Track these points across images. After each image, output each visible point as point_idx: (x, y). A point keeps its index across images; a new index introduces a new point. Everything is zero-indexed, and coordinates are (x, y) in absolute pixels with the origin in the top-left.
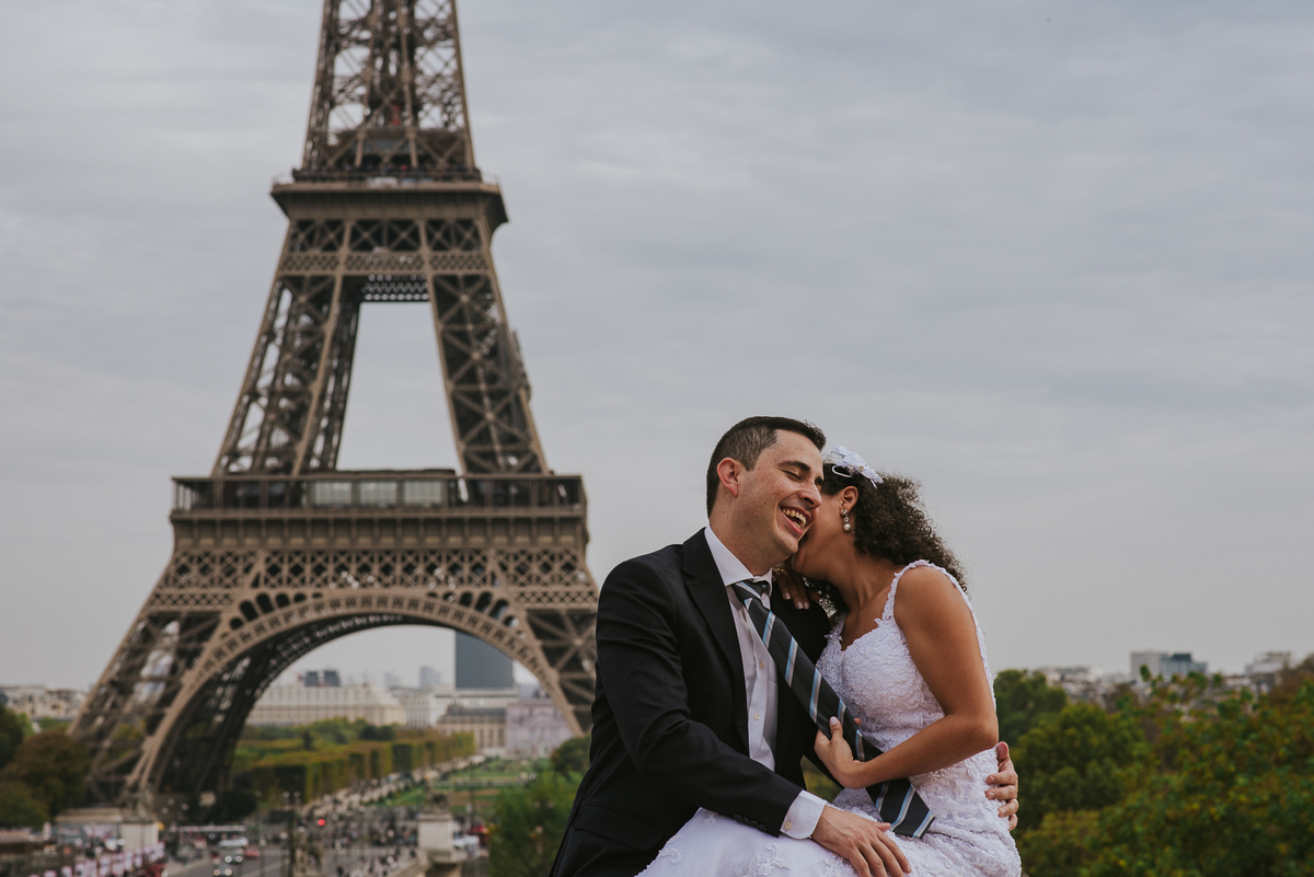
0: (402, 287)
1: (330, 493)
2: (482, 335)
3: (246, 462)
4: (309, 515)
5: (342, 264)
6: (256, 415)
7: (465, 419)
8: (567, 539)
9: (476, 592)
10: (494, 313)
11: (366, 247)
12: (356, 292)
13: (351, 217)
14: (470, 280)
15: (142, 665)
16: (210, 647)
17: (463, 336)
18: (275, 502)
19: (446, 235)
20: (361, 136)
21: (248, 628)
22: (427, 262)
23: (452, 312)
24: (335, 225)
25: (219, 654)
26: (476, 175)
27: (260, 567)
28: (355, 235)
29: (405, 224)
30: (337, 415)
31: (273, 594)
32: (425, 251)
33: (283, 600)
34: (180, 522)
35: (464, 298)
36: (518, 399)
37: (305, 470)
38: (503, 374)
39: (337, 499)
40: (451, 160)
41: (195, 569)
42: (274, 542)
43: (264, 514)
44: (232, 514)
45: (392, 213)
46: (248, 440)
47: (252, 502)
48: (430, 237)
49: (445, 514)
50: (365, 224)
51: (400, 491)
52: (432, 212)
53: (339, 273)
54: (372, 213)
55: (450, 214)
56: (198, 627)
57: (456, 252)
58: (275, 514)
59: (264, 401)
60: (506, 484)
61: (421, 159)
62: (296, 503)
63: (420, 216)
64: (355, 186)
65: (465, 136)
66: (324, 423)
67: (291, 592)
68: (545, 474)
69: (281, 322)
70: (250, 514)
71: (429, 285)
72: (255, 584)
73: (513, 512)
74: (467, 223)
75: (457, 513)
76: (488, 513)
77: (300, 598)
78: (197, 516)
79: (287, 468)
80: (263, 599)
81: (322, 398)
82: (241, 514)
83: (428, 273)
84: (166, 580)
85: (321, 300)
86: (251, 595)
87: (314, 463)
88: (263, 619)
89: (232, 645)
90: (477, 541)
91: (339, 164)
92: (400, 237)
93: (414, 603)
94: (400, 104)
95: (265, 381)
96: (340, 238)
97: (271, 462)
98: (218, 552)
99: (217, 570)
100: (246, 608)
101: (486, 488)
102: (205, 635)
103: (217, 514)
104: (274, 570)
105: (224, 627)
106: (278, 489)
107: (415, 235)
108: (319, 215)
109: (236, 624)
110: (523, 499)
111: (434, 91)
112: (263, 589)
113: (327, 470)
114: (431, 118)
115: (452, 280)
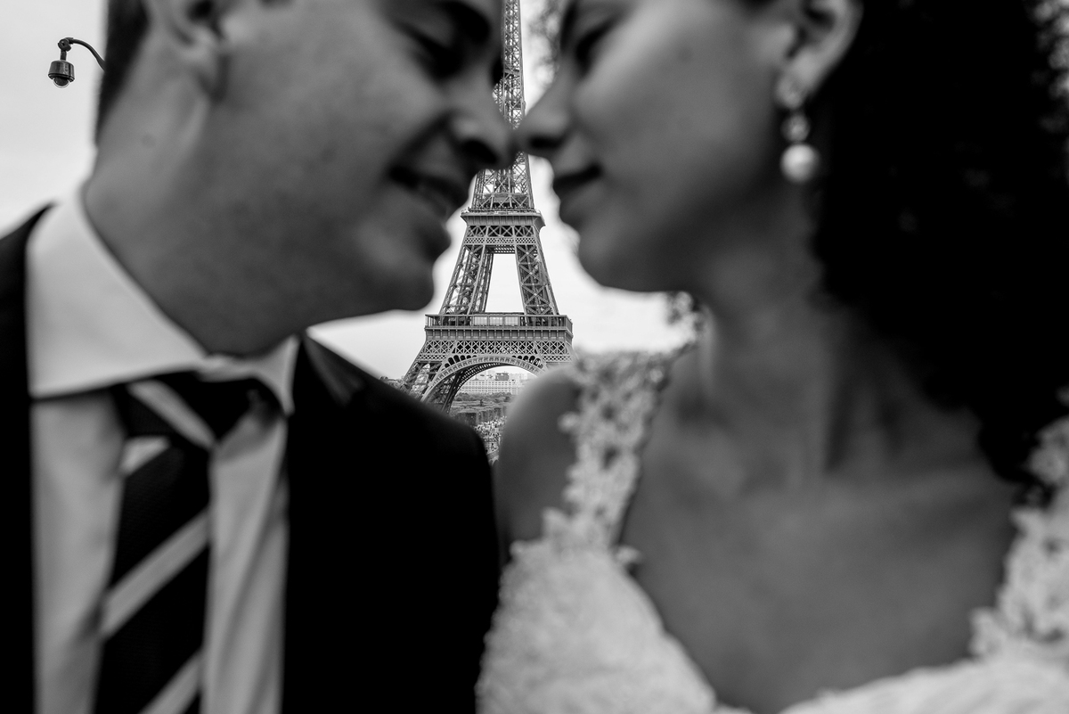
0: (507, 249)
1: (479, 321)
2: (533, 266)
3: (453, 310)
4: (472, 329)
5: (485, 240)
6: (456, 294)
7: (527, 295)
8: (561, 338)
9: (529, 356)
10: (538, 259)
11: (494, 235)
12: (491, 250)
13: (489, 224)
14: (529, 246)
15: (416, 379)
16: (438, 373)
17: (527, 266)
18: (461, 323)
19: (522, 231)
20: (493, 196)
21: (452, 367)
22: (514, 240)
23: (523, 257)
24: (482, 227)
25: (441, 376)
26: (533, 209)
27: (456, 346)
28: (490, 231)
29: (507, 227)
30: (486, 292)
31: (459, 356)
32: (514, 236)
33: (463, 358)
34: (428, 330)
35: (527, 253)
36: (545, 288)
37: (471, 313)
38: (540, 280)
39: (482, 323)
40: (524, 205)
41: (433, 346)
42: (460, 338)
43: (457, 328)
44: (446, 328)
45: (502, 223)
46: (453, 302)
47: (453, 323)
48: (516, 231)
49: (519, 329)
50: (494, 227)
51: (504, 320)
52: (516, 223)
53: (484, 244)
54: (496, 223)
55: (523, 224)
56: (435, 366)
57: (525, 237)
58: (461, 328)
59: (459, 288)
60: (540, 318)
61: (513, 204)
62: (468, 324)
63: (512, 224)
64: (490, 214)
65: (529, 196)
66: (480, 295)
67: (466, 355)
68: (555, 315)
69: (465, 260)
70: (452, 328)
71: (515, 249)
72: (454, 352)
73: (542, 328)
74: (529, 227)
75: (523, 328)
76: (534, 328)
77: (469, 357)
78: (434, 329)
79: (465, 312)
80: (456, 357)
81: (478, 288)
82: (449, 328)
83: (515, 244)
84: (423, 350)
85: (479, 253)
86: (452, 356)
87: (477, 309)
88: (456, 364)
89: (446, 373)
90: (530, 338)
91: (485, 206)
92: (506, 231)
93: (508, 360)
94: (507, 186)
95: (459, 281)
96: (485, 232)
97: (463, 309)
98: (441, 341)
99: (441, 347)
100: (451, 360)
101: (534, 320)
102: (437, 369)
103: (441, 328)
104: (460, 347)
105: (443, 367)
106: (462, 320)
107: (511, 231)
108: (478, 224)
109: (447, 365)
110: (546, 324)
111: (519, 180)
112: (456, 354)
113: (482, 312)
114: (517, 190)
115: (523, 247)
